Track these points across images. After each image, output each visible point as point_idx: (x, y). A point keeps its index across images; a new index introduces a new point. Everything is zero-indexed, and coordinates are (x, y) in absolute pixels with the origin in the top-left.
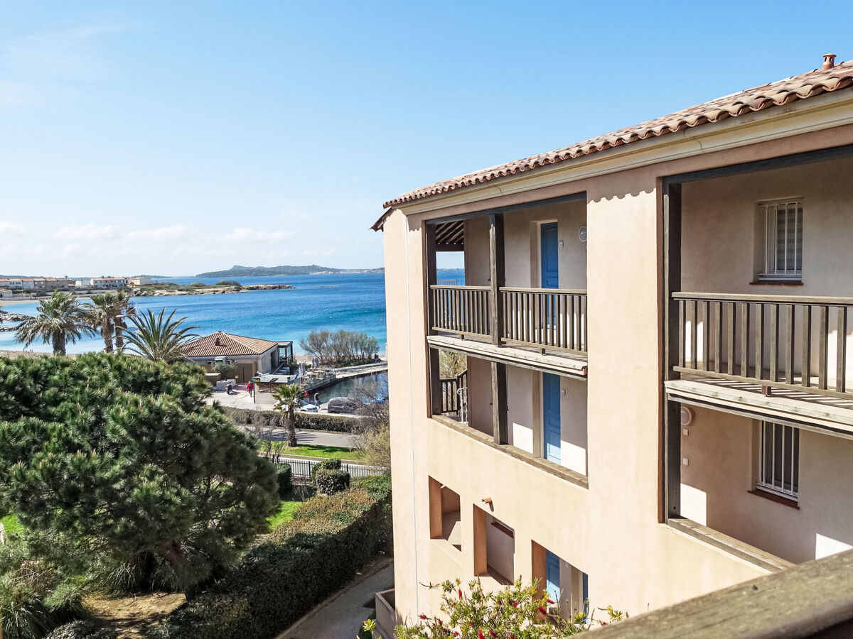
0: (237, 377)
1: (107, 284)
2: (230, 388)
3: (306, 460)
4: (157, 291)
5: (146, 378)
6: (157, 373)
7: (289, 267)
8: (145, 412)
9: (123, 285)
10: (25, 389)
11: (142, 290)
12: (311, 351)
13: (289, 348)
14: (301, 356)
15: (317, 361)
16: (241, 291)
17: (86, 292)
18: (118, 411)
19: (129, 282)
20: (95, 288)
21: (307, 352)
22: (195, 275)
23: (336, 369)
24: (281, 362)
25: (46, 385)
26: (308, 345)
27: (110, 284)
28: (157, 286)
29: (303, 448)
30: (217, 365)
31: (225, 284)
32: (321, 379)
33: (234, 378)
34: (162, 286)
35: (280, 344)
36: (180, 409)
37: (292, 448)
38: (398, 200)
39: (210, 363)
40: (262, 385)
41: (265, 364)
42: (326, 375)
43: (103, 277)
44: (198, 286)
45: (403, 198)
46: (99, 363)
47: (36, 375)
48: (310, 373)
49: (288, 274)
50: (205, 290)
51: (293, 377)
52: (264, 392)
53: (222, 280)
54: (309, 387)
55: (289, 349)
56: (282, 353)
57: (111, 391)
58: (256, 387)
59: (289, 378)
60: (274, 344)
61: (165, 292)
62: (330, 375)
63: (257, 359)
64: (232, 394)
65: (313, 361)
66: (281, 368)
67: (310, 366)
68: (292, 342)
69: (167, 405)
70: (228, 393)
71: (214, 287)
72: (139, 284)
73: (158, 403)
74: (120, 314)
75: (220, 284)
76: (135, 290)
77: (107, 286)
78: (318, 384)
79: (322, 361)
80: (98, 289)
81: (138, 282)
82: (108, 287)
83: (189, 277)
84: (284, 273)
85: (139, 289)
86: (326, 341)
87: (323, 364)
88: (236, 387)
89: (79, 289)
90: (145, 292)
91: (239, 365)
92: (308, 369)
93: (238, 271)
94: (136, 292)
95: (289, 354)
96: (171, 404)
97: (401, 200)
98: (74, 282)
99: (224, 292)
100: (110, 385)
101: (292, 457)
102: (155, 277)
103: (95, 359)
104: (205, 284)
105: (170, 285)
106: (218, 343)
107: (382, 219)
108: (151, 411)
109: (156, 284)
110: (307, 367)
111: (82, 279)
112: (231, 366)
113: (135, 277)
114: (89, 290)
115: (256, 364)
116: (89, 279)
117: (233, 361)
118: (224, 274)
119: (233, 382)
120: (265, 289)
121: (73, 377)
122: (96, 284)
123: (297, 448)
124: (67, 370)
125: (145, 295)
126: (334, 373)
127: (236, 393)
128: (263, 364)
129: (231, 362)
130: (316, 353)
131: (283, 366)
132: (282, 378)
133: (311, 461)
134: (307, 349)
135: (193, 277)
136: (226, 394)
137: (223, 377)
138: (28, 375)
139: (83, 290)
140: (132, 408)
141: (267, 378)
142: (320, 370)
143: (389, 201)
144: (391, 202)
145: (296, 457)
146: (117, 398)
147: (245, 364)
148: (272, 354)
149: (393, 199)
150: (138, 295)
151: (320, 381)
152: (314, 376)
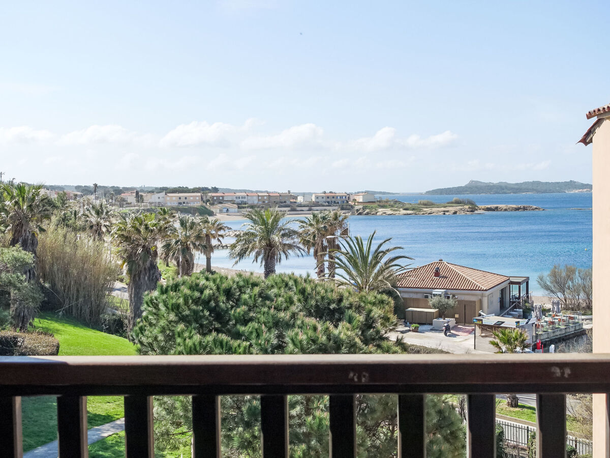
0: (457, 316)
1: (329, 200)
2: (448, 328)
3: (523, 425)
4: (380, 210)
5: (329, 304)
6: (340, 300)
7: (539, 183)
8: (323, 339)
9: (344, 203)
10: (217, 305)
11: (364, 208)
12: (552, 291)
13: (525, 284)
14: (539, 297)
15: (558, 304)
16: (476, 212)
17: (307, 208)
18: (297, 334)
19: (352, 199)
20: (317, 204)
21: (547, 292)
22: (424, 191)
23: (583, 317)
24: (513, 302)
25: (238, 302)
26: (548, 283)
27: (331, 200)
28: (381, 204)
29: (525, 410)
30: (435, 300)
31: (458, 202)
32: (563, 327)
33: (453, 317)
34: (386, 204)
35: (512, 280)
36: (357, 340)
37: (512, 409)
38: (601, 109)
39: (427, 297)
40: (484, 328)
41: (492, 303)
42: (569, 323)
43: (325, 193)
44: (426, 205)
45: (606, 107)
46: (287, 285)
47: (228, 293)
48: (547, 319)
49: (538, 191)
50: (434, 209)
51: (523, 322)
52: (486, 336)
53: (455, 198)
54: (546, 336)
55: (523, 286)
56: (515, 292)
57: (294, 316)
58: (478, 330)
59: (518, 322)
60: (505, 278)
61: (389, 211)
62: (574, 323)
63: (482, 296)
64: (450, 336)
65: (553, 303)
66: (512, 310)
67: (549, 310)
68: (528, 278)
69: (345, 334)
70: (446, 334)
71: (445, 207)
72: (361, 200)
73: (336, 332)
74: (333, 234)
75: (452, 203)
76: (357, 207)
77: (328, 202)
78: (558, 333)
79: (565, 304)
80: (319, 206)
81: (360, 199)
82: (329, 204)
83: (418, 194)
84: (532, 190)
85: (361, 207)
86: (572, 280)
87: (567, 309)
88: (455, 328)
89: (300, 206)
90: (367, 211)
91: (460, 302)
92: (547, 314)
93: (475, 188)
94: (357, 210)
95: (523, 294)
96: (349, 333)
97: (604, 109)
98: (296, 198)
99: (455, 213)
100: (294, 309)
101: (510, 420)
102: (380, 193)
103: (283, 281)
104: (433, 202)
105: (395, 203)
106: (437, 274)
107: (591, 131)
108: (329, 339)
109: (380, 202)
110: (544, 312)
111: (304, 195)
112: (451, 302)
113: (358, 193)
114: (311, 206)
115: (481, 301)
116: (311, 194)
117: (454, 296)
118: (459, 190)
119: (452, 321)
120: (506, 210)
121: (261, 297)
122: (318, 200)
123: (517, 409)
124: (257, 290)
125: (367, 214)
126: (580, 322)
127: (455, 336)
128: (490, 303)
129: (451, 296)
130: (559, 294)
131: (515, 307)
132: (509, 322)
133: (530, 427)
134: (547, 288)
135: (421, 194)
136: (442, 335)
137: (441, 315)
138: (222, 292)
139: (304, 206)
140: (310, 333)
141: (491, 320)
142: (562, 316)
143: (592, 110)
144: (594, 111)
145: (516, 420)
146: (299, 322)
147: (466, 301)
148: (503, 291)
149: (596, 108)
150: (360, 214)
151: (561, 330)
152: (553, 323)
